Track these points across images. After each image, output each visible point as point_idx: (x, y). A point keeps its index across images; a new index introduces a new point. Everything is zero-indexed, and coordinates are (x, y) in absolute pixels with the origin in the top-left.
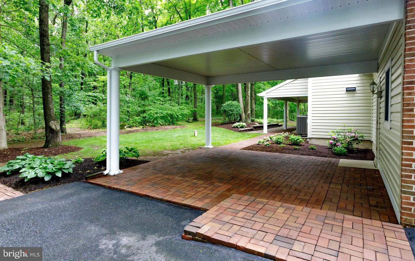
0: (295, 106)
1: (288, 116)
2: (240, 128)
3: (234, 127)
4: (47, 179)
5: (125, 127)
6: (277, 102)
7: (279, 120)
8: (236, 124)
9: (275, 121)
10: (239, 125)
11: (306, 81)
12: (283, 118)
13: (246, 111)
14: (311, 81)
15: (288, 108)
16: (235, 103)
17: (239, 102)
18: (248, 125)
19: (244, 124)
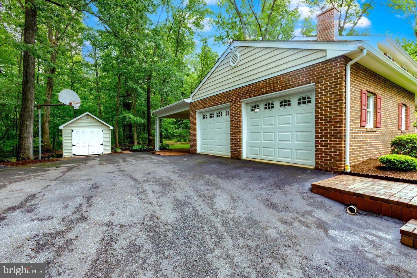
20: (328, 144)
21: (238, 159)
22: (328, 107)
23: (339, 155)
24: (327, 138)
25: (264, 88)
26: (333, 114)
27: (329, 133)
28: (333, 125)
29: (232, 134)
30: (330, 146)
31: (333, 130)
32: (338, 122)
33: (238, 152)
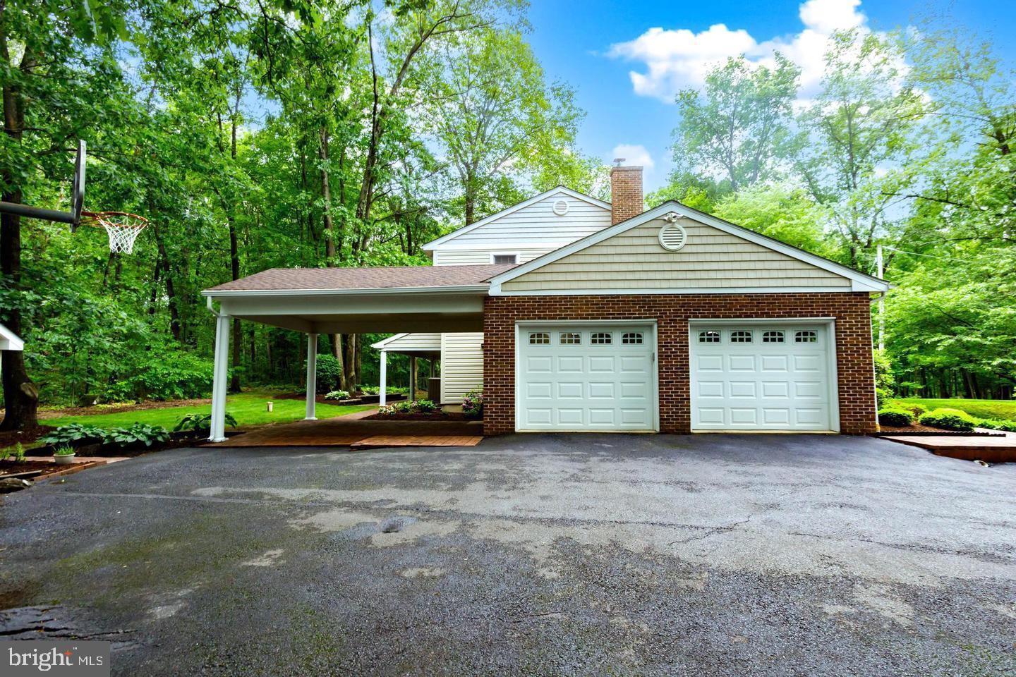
0: (428, 364)
1: (416, 382)
2: (340, 399)
3: (329, 399)
4: (148, 443)
5: (95, 403)
6: (398, 357)
7: (402, 390)
8: (333, 394)
9: (394, 390)
10: (338, 395)
11: (438, 337)
12: (408, 386)
13: (347, 372)
14: (444, 336)
15: (417, 369)
16: (328, 357)
17: (335, 355)
18: (353, 396)
19: (346, 393)
20: (858, 399)
21: (685, 434)
22: (855, 351)
23: (871, 413)
24: (856, 392)
25: (747, 306)
26: (862, 361)
27: (858, 385)
28: (862, 375)
29: (664, 382)
30: (860, 402)
31: (862, 381)
32: (868, 371)
33: (685, 419)
